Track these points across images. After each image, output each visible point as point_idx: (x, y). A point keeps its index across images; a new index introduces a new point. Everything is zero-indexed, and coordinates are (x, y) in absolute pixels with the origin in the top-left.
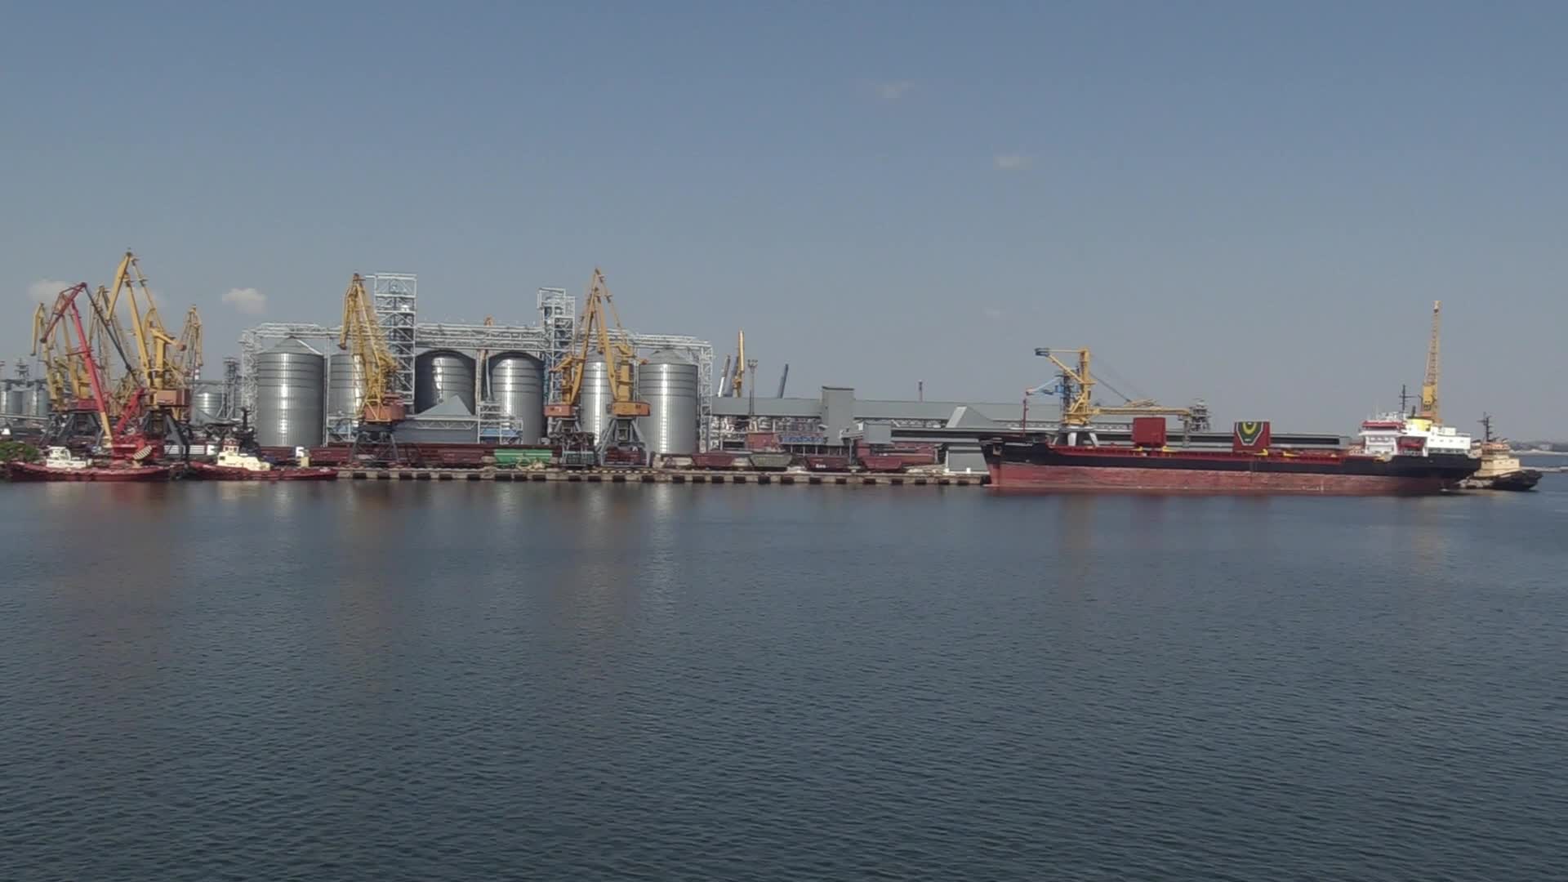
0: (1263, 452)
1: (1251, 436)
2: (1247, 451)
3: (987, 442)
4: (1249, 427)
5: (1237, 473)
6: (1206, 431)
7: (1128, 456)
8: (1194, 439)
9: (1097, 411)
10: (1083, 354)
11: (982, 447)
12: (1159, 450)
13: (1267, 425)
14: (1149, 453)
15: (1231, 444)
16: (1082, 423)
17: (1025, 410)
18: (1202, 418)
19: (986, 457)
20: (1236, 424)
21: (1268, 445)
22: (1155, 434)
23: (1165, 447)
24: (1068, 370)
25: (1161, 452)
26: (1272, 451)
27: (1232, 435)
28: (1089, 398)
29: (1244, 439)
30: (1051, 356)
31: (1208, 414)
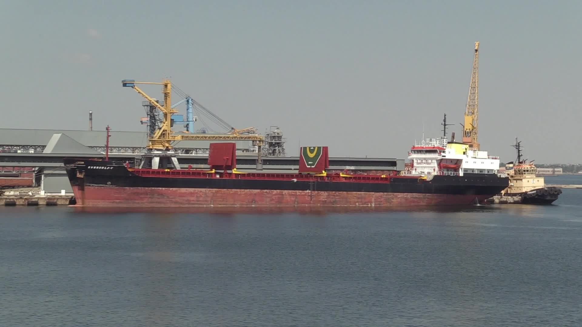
0: (322, 173)
1: (313, 159)
2: (311, 173)
3: (72, 166)
4: (312, 151)
5: (298, 192)
6: (282, 155)
7: (202, 177)
8: (265, 162)
9: (179, 138)
10: (166, 86)
11: (67, 170)
12: (229, 171)
13: (325, 149)
14: (221, 174)
15: (297, 167)
16: (164, 149)
17: (108, 136)
18: (278, 143)
19: (71, 180)
20: (301, 148)
21: (326, 166)
22: (225, 158)
23: (235, 169)
24: (153, 100)
25: (231, 174)
26: (330, 173)
27: (299, 159)
28: (172, 126)
29: (307, 163)
30: (136, 87)
31: (283, 140)
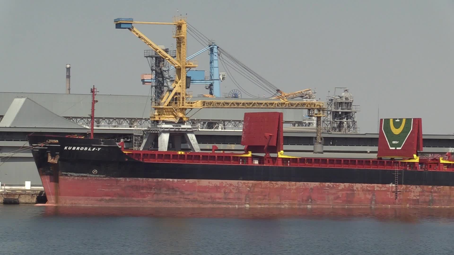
0: (413, 158)
1: (400, 137)
2: (396, 158)
3: (41, 145)
4: (397, 125)
5: (377, 187)
6: (352, 131)
7: (233, 163)
8: (328, 141)
9: (198, 104)
10: (179, 27)
11: (33, 152)
12: (272, 155)
13: (418, 122)
14: (261, 159)
15: (376, 149)
16: (177, 121)
17: (94, 102)
18: (346, 113)
19: (39, 166)
20: (381, 120)
21: (418, 147)
23: (282, 152)
24: (160, 48)
25: (275, 159)
26: (425, 157)
27: (377, 136)
28: (187, 87)
29: (390, 142)
30: (135, 29)
31: (353, 109)
